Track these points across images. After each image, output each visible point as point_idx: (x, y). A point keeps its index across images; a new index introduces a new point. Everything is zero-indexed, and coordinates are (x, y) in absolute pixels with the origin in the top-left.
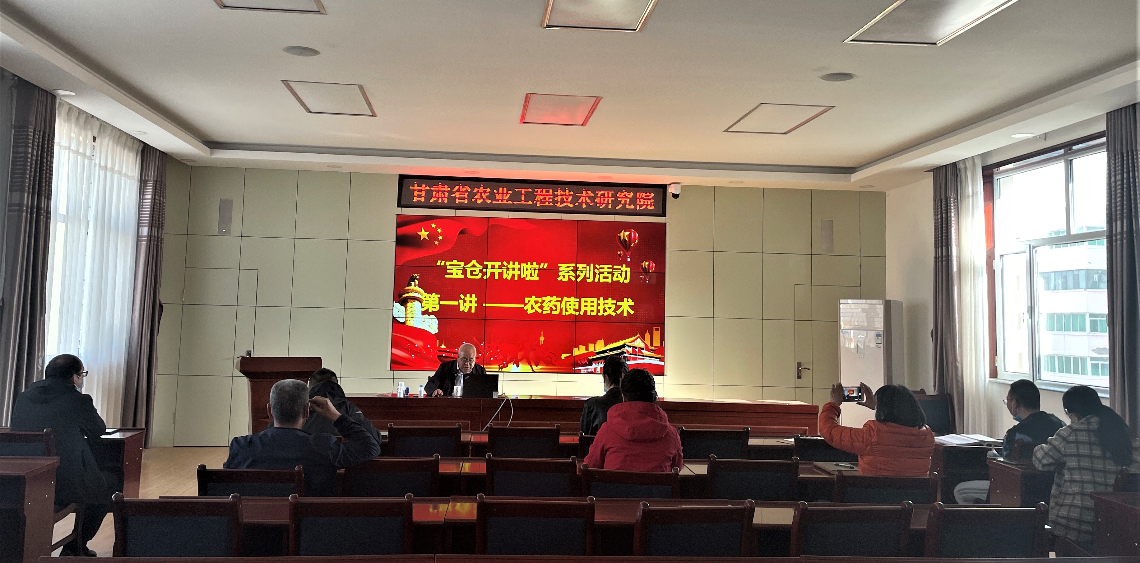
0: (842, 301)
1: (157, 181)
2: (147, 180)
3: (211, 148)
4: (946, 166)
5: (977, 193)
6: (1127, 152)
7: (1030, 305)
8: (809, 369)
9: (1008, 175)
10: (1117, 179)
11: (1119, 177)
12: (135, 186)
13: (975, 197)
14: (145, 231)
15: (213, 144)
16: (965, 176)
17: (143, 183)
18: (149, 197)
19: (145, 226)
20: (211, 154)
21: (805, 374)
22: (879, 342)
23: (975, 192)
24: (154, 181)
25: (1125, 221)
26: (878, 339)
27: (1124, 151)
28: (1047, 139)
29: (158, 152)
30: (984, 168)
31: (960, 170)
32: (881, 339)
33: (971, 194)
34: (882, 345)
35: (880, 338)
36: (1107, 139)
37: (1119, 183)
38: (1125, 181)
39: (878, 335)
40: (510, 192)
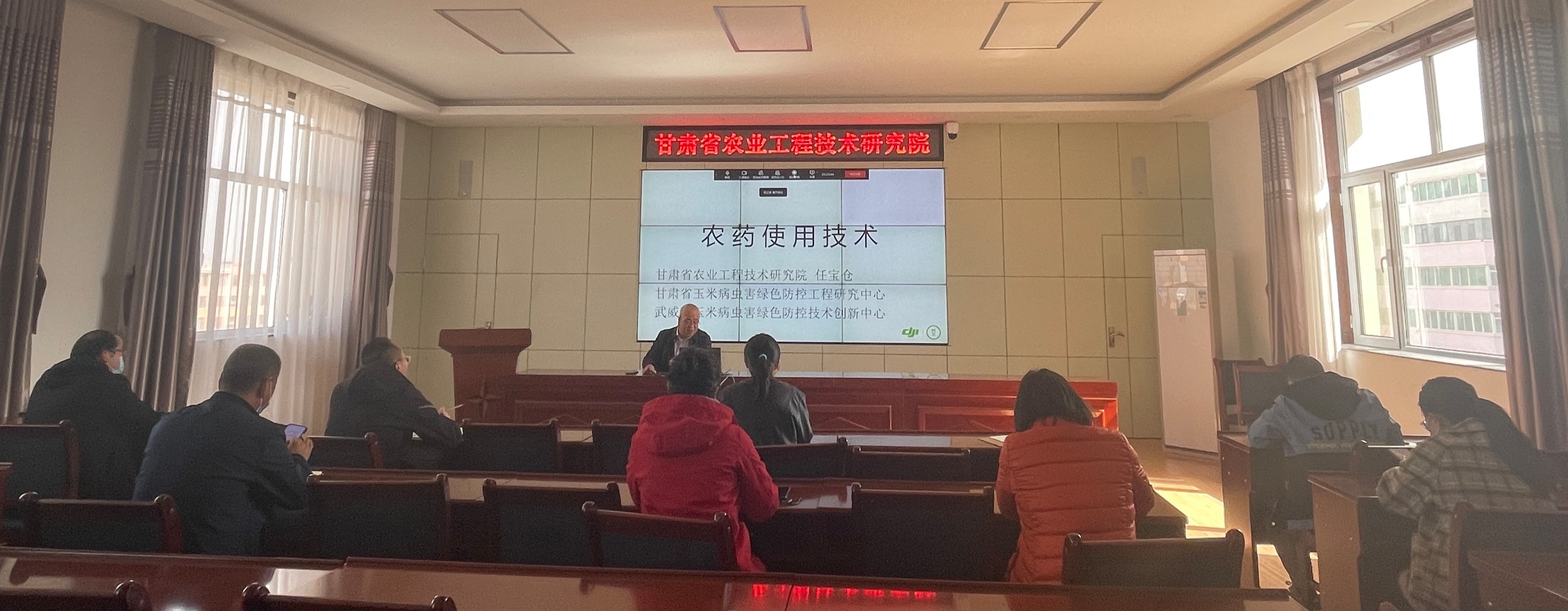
0: (1155, 252)
1: (380, 142)
2: (370, 142)
3: (440, 105)
4: (1270, 79)
5: (1311, 110)
6: (1507, 27)
7: (1390, 248)
8: (1123, 336)
9: (1350, 86)
10: (1495, 66)
11: (1497, 62)
12: (359, 147)
13: (1309, 114)
14: (368, 195)
15: (443, 101)
16: (1296, 91)
17: (366, 143)
18: (372, 158)
19: (368, 190)
20: (440, 111)
21: (1118, 340)
22: (1203, 300)
23: (1309, 109)
24: (377, 141)
25: (1511, 122)
26: (1201, 297)
27: (1502, 25)
28: (1395, 31)
29: (382, 111)
30: (1320, 79)
31: (1289, 84)
32: (1205, 298)
33: (1304, 112)
34: (1207, 305)
35: (1204, 296)
36: (1477, 19)
37: (1498, 70)
38: (1506, 67)
39: (1201, 293)
40: (764, 140)
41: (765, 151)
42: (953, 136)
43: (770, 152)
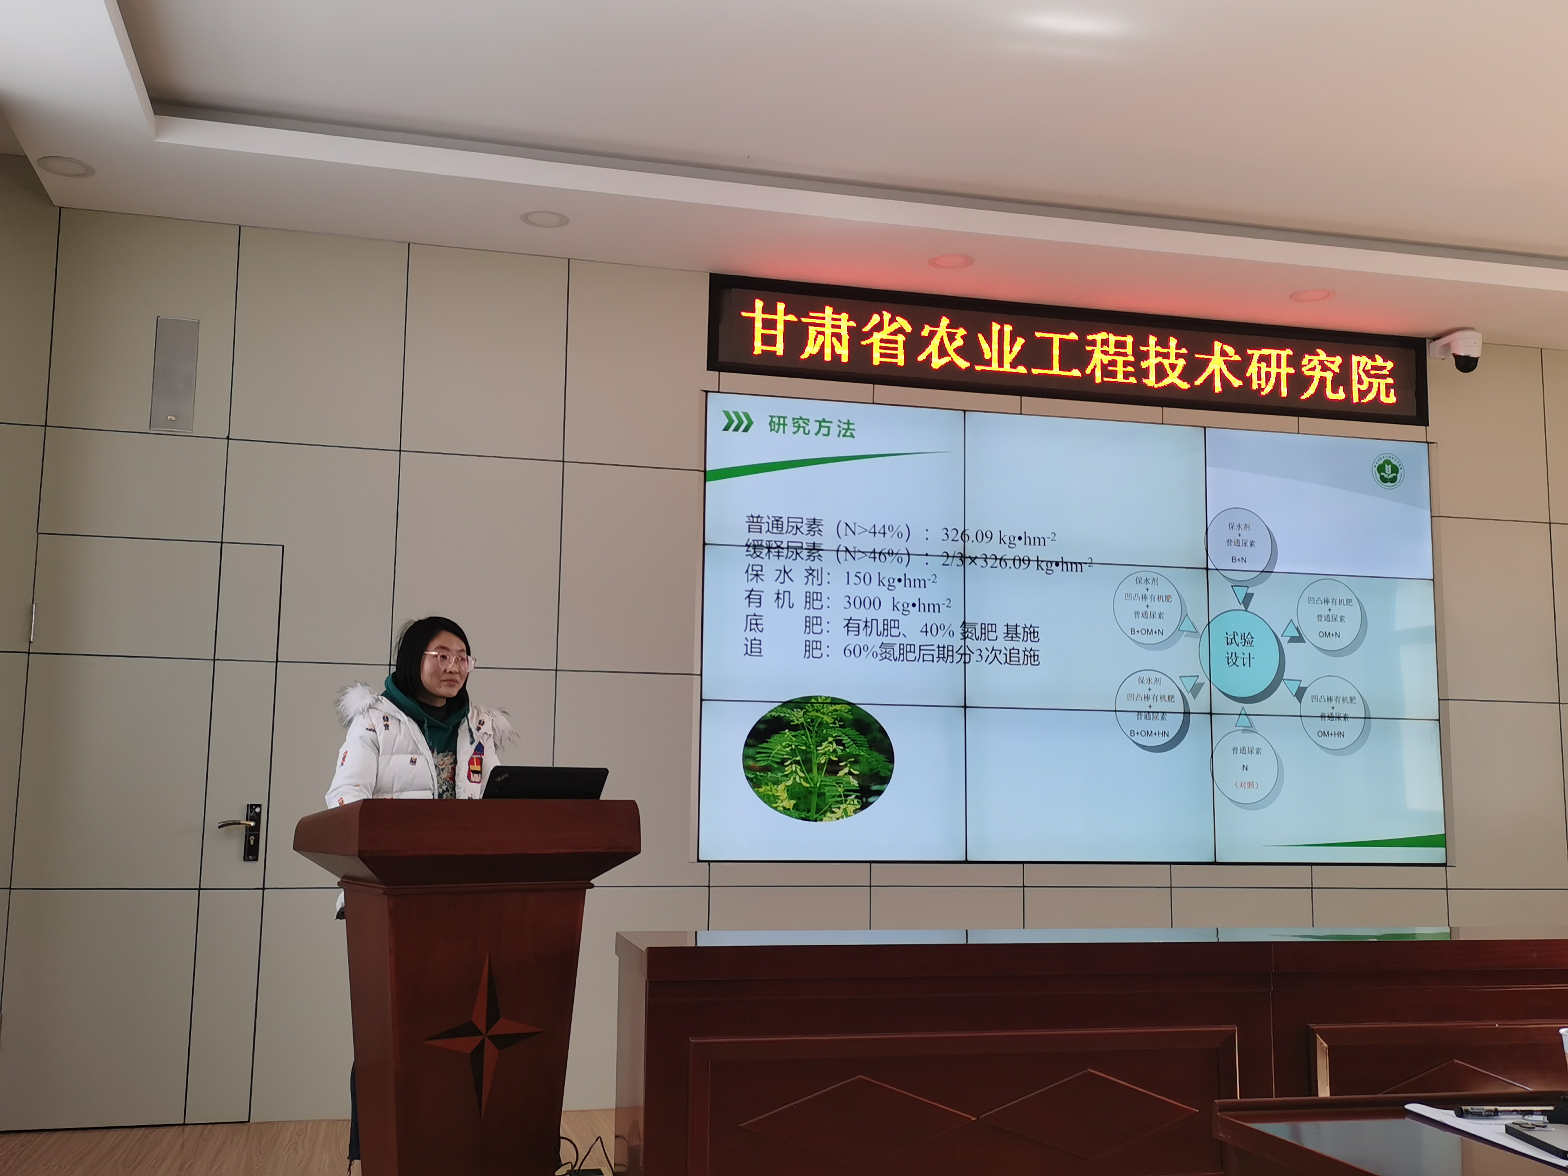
20: (158, 131)
40: (1020, 341)
41: (1021, 369)
42: (1466, 364)
43: (1035, 371)
